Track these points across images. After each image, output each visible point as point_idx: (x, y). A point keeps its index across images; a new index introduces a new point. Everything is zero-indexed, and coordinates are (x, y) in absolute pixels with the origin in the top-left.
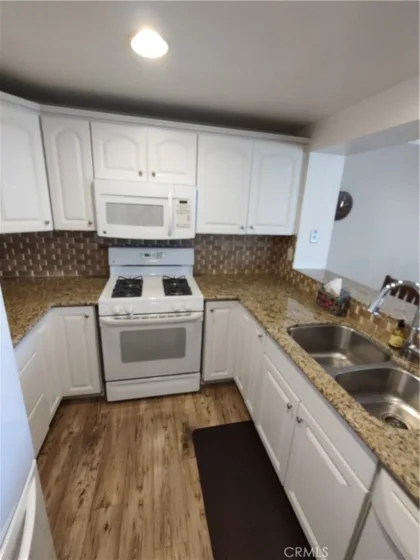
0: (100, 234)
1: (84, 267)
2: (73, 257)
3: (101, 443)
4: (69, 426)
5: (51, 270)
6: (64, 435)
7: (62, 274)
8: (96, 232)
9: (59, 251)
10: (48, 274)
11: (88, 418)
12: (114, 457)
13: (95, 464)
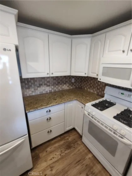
0: (99, 80)
1: (98, 91)
2: (96, 86)
3: (69, 151)
4: (70, 137)
5: (90, 89)
6: (67, 138)
7: (92, 91)
8: (97, 79)
9: (93, 83)
10: (89, 90)
11: (74, 139)
12: (66, 159)
13: (62, 155)
